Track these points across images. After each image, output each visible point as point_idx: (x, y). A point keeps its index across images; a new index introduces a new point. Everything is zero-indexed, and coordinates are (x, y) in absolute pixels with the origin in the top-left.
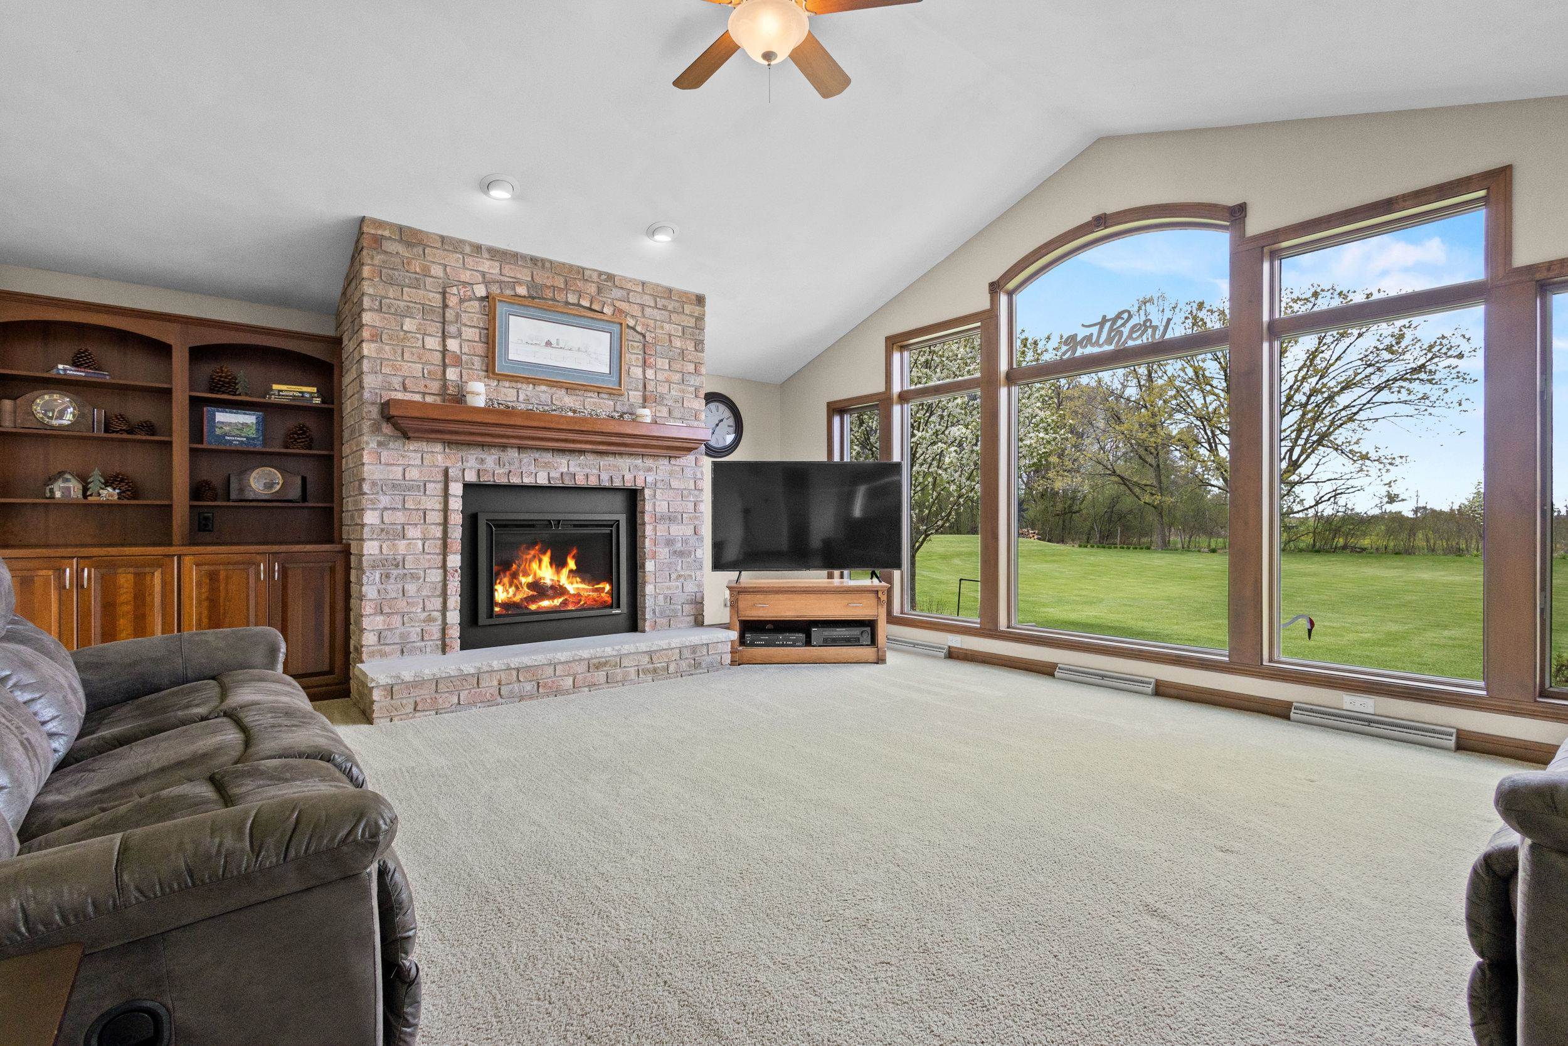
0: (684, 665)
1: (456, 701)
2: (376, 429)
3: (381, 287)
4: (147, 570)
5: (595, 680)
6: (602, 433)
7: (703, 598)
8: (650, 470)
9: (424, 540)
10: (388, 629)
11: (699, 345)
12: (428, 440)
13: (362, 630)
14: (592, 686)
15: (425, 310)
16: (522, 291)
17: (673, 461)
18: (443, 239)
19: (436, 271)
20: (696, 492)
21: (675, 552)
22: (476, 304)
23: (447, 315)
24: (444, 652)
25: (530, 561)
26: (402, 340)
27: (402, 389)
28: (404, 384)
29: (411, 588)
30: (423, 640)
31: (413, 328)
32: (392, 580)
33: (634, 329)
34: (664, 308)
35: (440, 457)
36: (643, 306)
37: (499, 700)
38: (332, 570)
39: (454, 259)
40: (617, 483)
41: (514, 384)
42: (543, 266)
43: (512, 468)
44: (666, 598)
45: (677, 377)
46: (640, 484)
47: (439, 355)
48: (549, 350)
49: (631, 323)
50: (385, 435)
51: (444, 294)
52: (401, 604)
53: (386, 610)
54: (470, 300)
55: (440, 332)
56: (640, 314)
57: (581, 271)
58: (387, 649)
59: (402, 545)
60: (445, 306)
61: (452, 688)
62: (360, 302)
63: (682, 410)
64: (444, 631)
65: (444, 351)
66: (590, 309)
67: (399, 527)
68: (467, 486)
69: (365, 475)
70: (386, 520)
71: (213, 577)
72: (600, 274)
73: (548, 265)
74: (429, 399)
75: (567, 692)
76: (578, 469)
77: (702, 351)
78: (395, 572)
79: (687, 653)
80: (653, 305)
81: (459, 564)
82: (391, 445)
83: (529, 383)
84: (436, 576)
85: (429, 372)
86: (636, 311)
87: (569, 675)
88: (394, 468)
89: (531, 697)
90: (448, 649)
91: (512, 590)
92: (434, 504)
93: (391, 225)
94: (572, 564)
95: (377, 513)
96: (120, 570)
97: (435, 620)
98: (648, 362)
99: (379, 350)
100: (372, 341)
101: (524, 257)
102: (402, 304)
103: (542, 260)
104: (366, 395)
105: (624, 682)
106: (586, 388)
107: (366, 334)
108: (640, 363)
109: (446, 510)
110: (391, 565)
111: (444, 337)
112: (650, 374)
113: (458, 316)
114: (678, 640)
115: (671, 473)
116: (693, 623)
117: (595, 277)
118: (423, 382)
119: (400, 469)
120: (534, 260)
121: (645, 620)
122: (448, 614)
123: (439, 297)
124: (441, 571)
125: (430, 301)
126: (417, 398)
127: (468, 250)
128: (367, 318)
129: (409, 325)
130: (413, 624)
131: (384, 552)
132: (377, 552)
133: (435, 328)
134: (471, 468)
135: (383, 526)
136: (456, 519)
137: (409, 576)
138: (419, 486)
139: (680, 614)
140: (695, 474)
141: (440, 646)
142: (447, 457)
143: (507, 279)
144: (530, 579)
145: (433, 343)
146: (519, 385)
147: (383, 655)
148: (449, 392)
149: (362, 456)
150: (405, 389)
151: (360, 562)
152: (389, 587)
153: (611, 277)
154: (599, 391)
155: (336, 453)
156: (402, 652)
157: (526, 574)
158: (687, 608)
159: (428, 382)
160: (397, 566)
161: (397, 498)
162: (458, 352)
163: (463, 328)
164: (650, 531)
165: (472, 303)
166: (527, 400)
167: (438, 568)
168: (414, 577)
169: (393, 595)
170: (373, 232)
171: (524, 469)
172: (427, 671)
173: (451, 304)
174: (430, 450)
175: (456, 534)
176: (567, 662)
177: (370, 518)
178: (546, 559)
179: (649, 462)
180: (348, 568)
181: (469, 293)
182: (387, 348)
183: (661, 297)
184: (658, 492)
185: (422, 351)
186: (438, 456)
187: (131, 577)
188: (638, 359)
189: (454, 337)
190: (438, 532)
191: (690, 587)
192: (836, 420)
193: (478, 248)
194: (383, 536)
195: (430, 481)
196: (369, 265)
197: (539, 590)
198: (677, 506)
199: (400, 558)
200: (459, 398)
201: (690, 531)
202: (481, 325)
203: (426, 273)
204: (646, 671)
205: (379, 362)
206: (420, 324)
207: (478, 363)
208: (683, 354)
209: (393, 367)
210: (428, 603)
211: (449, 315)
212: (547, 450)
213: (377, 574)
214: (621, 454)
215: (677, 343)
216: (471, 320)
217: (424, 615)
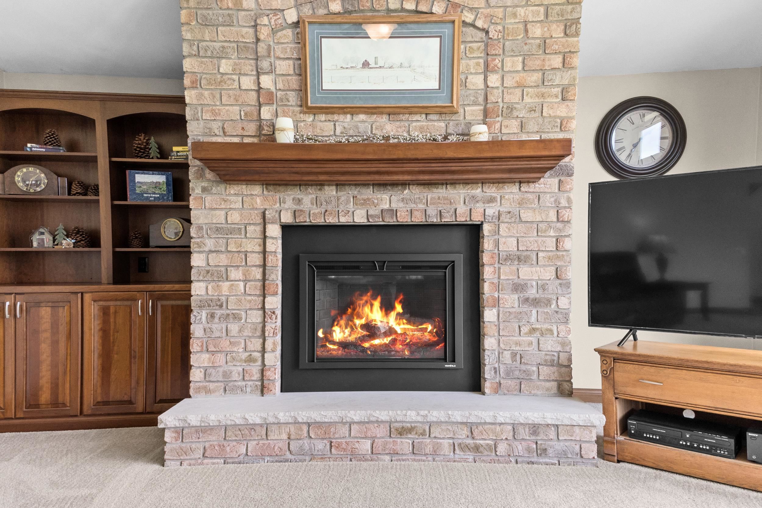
2: (200, 176)
3: (197, 31)
6: (419, 161)
8: (492, 200)
9: (246, 281)
10: (214, 367)
12: (247, 183)
13: (191, 367)
14: (394, 455)
15: (241, 47)
17: (524, 188)
20: (559, 225)
22: (289, 32)
23: (259, 49)
24: (262, 394)
26: (219, 83)
27: (221, 133)
28: (223, 128)
29: (234, 328)
30: (244, 379)
31: (229, 70)
32: (216, 320)
33: (472, 25)
40: (447, 218)
41: (330, 117)
43: (329, 208)
45: (534, 78)
46: (477, 220)
47: (254, 94)
48: (366, 72)
50: (209, 180)
51: (255, 26)
52: (225, 344)
53: (211, 348)
54: (282, 28)
55: (255, 69)
58: (212, 386)
59: (225, 286)
60: (257, 40)
63: (540, 120)
64: (264, 372)
65: (259, 90)
66: (416, 11)
67: (223, 269)
68: (286, 229)
70: (211, 262)
71: (106, 311)
74: (247, 141)
76: (401, 205)
78: (219, 312)
81: (279, 305)
82: (214, 190)
83: (345, 113)
84: (256, 317)
85: (246, 114)
87: (366, 438)
88: (217, 212)
90: (265, 390)
92: (254, 246)
95: (203, 256)
97: (255, 361)
98: (491, 65)
99: (200, 96)
100: (193, 88)
102: (217, 45)
106: (411, 110)
107: (188, 80)
108: (481, 69)
109: (265, 252)
110: (215, 306)
111: (258, 75)
112: (494, 80)
113: (270, 50)
114: (507, 414)
115: (522, 203)
118: (240, 126)
119: (223, 213)
121: (485, 380)
122: (266, 355)
123: (251, 31)
124: (261, 312)
125: (243, 36)
126: (236, 140)
128: (188, 65)
129: (225, 66)
130: (235, 363)
131: (210, 293)
132: (203, 292)
133: (249, 66)
134: (287, 210)
135: (208, 268)
136: (276, 260)
137: (230, 317)
138: (240, 229)
140: (558, 201)
141: (259, 388)
142: (265, 198)
144: (363, 321)
145: (248, 83)
146: (336, 117)
147: (208, 391)
148: (264, 132)
150: (224, 133)
152: (214, 326)
154: (426, 111)
156: (225, 390)
157: (359, 316)
159: (245, 124)
160: (221, 306)
161: (220, 241)
162: (273, 89)
163: (278, 62)
165: (284, 32)
166: (345, 133)
167: (258, 309)
168: (237, 318)
169: (217, 334)
171: (341, 207)
173: (262, 37)
174: (249, 193)
175: (276, 275)
176: (362, 422)
177: (197, 261)
178: (377, 304)
179: (491, 191)
181: (280, 21)
182: (206, 93)
184: (503, 226)
185: (238, 92)
186: (256, 197)
188: (478, 64)
189: (267, 74)
190: (257, 274)
191: (550, 345)
194: (209, 277)
195: (250, 224)
196: (186, 8)
197: (372, 330)
199: (224, 298)
200: (272, 137)
202: (295, 56)
205: (199, 109)
206: (235, 64)
207: (293, 98)
208: (544, 45)
209: (213, 112)
210: (248, 343)
211: (262, 48)
212: (365, 185)
213: (204, 314)
214: (454, 183)
215: (537, 31)
216: (284, 51)
217: (245, 355)
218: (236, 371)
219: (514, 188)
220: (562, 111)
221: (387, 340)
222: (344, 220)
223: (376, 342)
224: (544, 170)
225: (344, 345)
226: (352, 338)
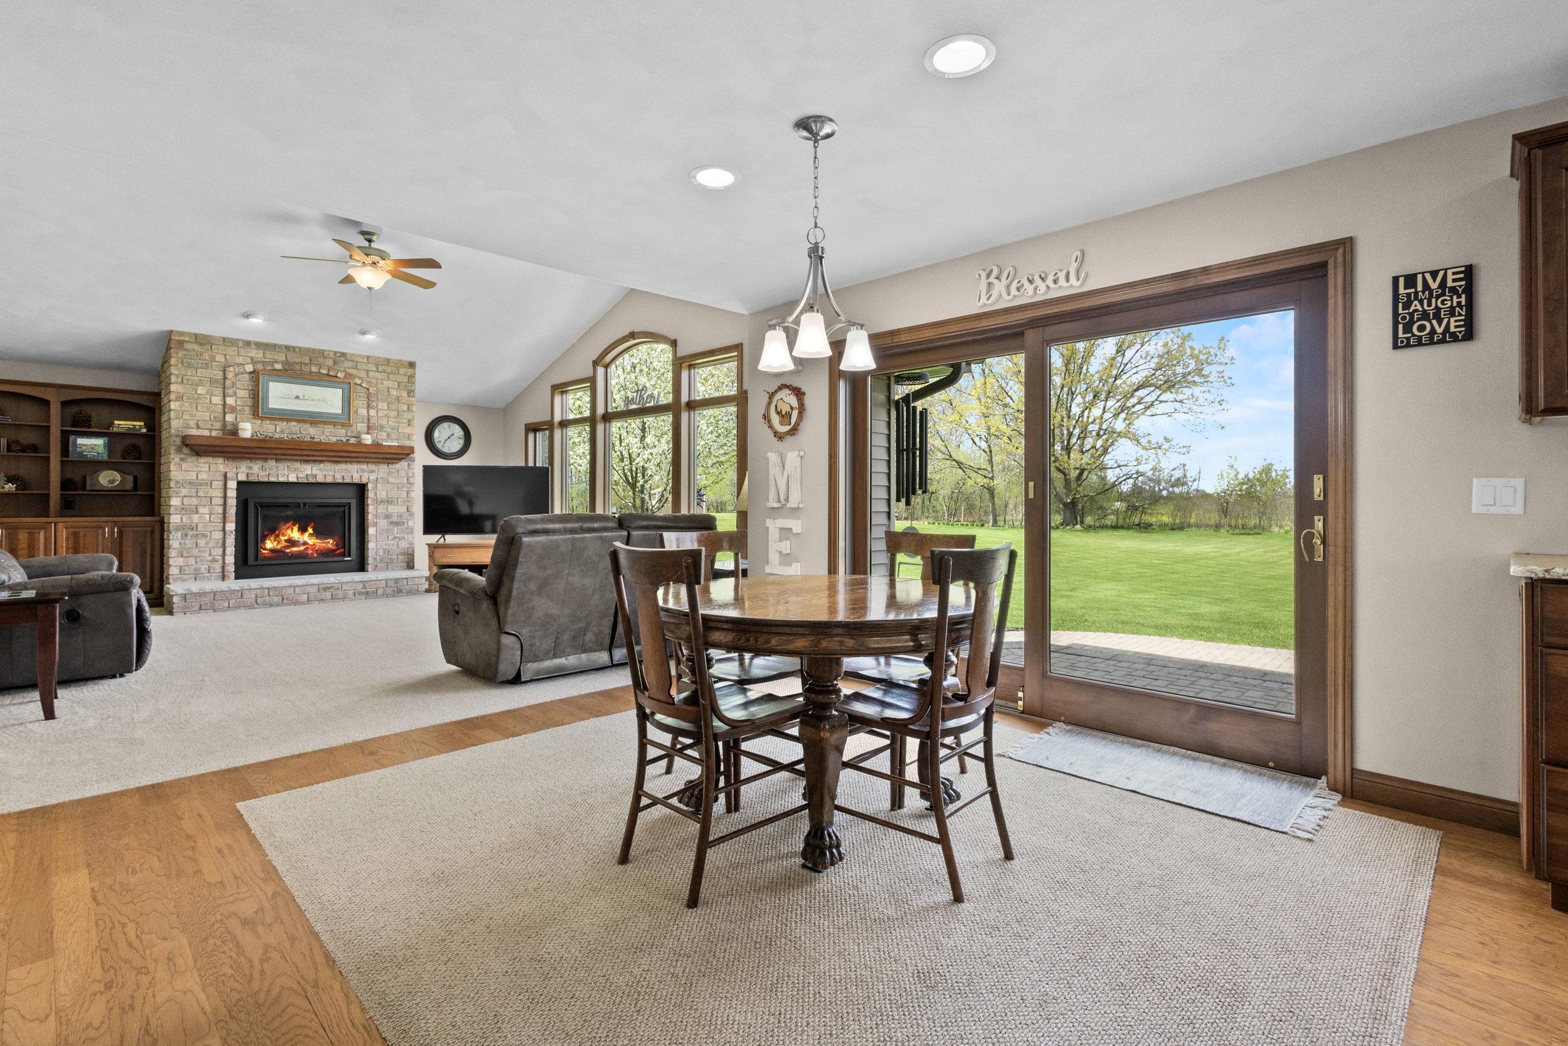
0: (389, 590)
1: (227, 605)
2: (179, 450)
3: (183, 370)
4: (36, 531)
5: (323, 597)
6: (333, 451)
7: (413, 551)
8: (373, 471)
9: (211, 514)
10: (185, 566)
11: (411, 393)
12: (213, 457)
13: (169, 566)
14: (321, 600)
15: (212, 381)
16: (278, 366)
17: (390, 466)
18: (224, 339)
19: (220, 358)
20: (409, 485)
21: (392, 522)
22: (247, 376)
23: (226, 384)
25: (287, 529)
26: (196, 400)
27: (196, 428)
28: (197, 424)
29: (202, 542)
30: (209, 572)
31: (203, 392)
32: (189, 537)
33: (360, 385)
34: (384, 371)
35: (221, 467)
36: (368, 371)
37: (256, 606)
38: (152, 532)
39: (231, 351)
40: (347, 480)
42: (294, 351)
43: (271, 473)
44: (384, 551)
45: (394, 413)
46: (364, 481)
47: (221, 407)
48: (297, 401)
49: (359, 382)
50: (185, 454)
51: (224, 371)
52: (195, 552)
53: (184, 554)
54: (243, 373)
55: (222, 393)
56: (365, 376)
57: (321, 352)
58: (184, 576)
59: (196, 518)
60: (225, 378)
61: (224, 598)
62: (169, 377)
64: (223, 568)
65: (224, 405)
66: (328, 375)
67: (194, 507)
68: (239, 483)
69: (172, 477)
70: (185, 503)
71: (76, 535)
72: (336, 353)
73: (297, 350)
74: (214, 434)
75: (303, 603)
76: (319, 472)
77: (414, 396)
78: (191, 533)
79: (391, 583)
80: (375, 369)
81: (234, 528)
82: (189, 460)
83: (284, 421)
84: (218, 535)
85: (214, 417)
86: (363, 374)
87: (305, 593)
88: (191, 473)
89: (278, 605)
90: (226, 578)
91: (275, 543)
92: (217, 493)
93: (189, 334)
94: (310, 531)
95: (179, 499)
96: (20, 531)
97: (217, 561)
98: (371, 405)
99: (182, 406)
100: (177, 401)
101: (280, 346)
102: (197, 378)
103: (294, 348)
104: (173, 431)
105: (344, 598)
106: (325, 423)
107: (172, 397)
109: (225, 497)
110: (188, 529)
111: (224, 396)
112: (372, 412)
113: (233, 384)
114: (384, 575)
115: (389, 473)
116: (406, 567)
117: (332, 355)
118: (210, 424)
119: (196, 473)
120: (288, 348)
121: (368, 564)
122: (226, 557)
123: (221, 373)
124: (222, 533)
125: (215, 376)
126: (206, 433)
127: (241, 344)
128: (173, 388)
129: (201, 390)
130: (203, 563)
131: (184, 521)
132: (179, 521)
133: (218, 392)
134: (242, 472)
135: (183, 506)
136: (232, 502)
137: (200, 535)
138: (207, 484)
139: (395, 561)
140: (407, 474)
141: (222, 576)
142: (225, 466)
143: (267, 360)
144: (286, 538)
145: (217, 400)
146: (277, 423)
147: (182, 579)
148: (228, 429)
149: (169, 467)
150: (198, 427)
151: (169, 527)
152: (187, 542)
153: (343, 354)
154: (334, 424)
155: (156, 462)
156: (195, 578)
157: (284, 535)
158: (401, 557)
159: (214, 423)
160: (192, 529)
161: (192, 490)
162: (234, 405)
163: (238, 391)
164: (371, 509)
165: (243, 375)
166: (282, 431)
167: (220, 531)
168: (204, 536)
169: (190, 546)
170: (177, 338)
171: (279, 472)
172: (207, 587)
173: (229, 377)
174: (215, 462)
175: (232, 511)
176: (303, 586)
177: (175, 502)
178: (296, 528)
179: (372, 467)
180: (162, 530)
181: (241, 370)
182: (187, 404)
183: (381, 365)
184: (379, 486)
185: (210, 405)
186: (220, 465)
187: (26, 535)
188: (363, 403)
189: (231, 396)
190: (220, 510)
191: (404, 545)
192: (531, 437)
193: (248, 343)
194: (183, 512)
195: (215, 481)
196: (174, 358)
197: (292, 542)
198: (394, 493)
199: (194, 525)
200: (234, 432)
201: (403, 509)
202: (250, 388)
203: (213, 359)
204: (360, 593)
205: (181, 413)
206: (208, 390)
207: (247, 410)
208: (398, 399)
209: (191, 415)
210: (212, 551)
211: (228, 383)
212: (296, 461)
213: (179, 534)
214: (351, 462)
215: (394, 393)
216: (243, 385)
217: (210, 558)
218: (203, 568)
219: (385, 466)
220: (408, 430)
221: (302, 548)
222: (281, 479)
223: (295, 549)
224: (400, 459)
225: (273, 551)
226: (279, 547)
